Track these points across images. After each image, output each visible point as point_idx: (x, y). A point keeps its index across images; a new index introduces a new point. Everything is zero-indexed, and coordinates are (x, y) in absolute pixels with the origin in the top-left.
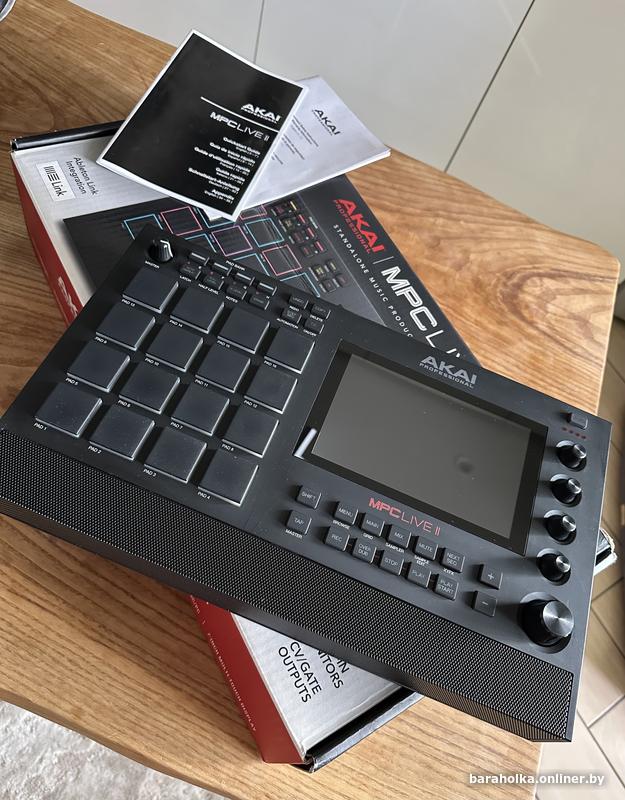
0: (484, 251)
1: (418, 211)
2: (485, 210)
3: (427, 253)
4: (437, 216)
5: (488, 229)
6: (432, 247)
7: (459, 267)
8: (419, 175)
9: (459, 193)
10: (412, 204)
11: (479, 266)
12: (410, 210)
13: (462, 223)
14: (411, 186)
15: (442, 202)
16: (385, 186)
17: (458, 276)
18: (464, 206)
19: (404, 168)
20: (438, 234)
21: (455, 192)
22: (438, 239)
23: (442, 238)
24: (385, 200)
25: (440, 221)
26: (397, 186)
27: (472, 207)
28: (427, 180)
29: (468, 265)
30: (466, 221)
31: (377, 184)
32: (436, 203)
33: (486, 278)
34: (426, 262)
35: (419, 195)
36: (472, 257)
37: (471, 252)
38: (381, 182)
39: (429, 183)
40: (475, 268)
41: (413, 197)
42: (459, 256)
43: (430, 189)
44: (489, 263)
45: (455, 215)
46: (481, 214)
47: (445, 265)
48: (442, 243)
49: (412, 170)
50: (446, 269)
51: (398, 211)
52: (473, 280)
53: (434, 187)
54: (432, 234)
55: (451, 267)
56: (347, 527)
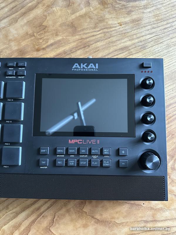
3: (69, 11)
6: (68, 6)
7: (88, 3)
17: (92, 9)
34: (73, 17)
47: (82, 9)
50: (84, 11)
55: (85, 7)
56: (63, 156)
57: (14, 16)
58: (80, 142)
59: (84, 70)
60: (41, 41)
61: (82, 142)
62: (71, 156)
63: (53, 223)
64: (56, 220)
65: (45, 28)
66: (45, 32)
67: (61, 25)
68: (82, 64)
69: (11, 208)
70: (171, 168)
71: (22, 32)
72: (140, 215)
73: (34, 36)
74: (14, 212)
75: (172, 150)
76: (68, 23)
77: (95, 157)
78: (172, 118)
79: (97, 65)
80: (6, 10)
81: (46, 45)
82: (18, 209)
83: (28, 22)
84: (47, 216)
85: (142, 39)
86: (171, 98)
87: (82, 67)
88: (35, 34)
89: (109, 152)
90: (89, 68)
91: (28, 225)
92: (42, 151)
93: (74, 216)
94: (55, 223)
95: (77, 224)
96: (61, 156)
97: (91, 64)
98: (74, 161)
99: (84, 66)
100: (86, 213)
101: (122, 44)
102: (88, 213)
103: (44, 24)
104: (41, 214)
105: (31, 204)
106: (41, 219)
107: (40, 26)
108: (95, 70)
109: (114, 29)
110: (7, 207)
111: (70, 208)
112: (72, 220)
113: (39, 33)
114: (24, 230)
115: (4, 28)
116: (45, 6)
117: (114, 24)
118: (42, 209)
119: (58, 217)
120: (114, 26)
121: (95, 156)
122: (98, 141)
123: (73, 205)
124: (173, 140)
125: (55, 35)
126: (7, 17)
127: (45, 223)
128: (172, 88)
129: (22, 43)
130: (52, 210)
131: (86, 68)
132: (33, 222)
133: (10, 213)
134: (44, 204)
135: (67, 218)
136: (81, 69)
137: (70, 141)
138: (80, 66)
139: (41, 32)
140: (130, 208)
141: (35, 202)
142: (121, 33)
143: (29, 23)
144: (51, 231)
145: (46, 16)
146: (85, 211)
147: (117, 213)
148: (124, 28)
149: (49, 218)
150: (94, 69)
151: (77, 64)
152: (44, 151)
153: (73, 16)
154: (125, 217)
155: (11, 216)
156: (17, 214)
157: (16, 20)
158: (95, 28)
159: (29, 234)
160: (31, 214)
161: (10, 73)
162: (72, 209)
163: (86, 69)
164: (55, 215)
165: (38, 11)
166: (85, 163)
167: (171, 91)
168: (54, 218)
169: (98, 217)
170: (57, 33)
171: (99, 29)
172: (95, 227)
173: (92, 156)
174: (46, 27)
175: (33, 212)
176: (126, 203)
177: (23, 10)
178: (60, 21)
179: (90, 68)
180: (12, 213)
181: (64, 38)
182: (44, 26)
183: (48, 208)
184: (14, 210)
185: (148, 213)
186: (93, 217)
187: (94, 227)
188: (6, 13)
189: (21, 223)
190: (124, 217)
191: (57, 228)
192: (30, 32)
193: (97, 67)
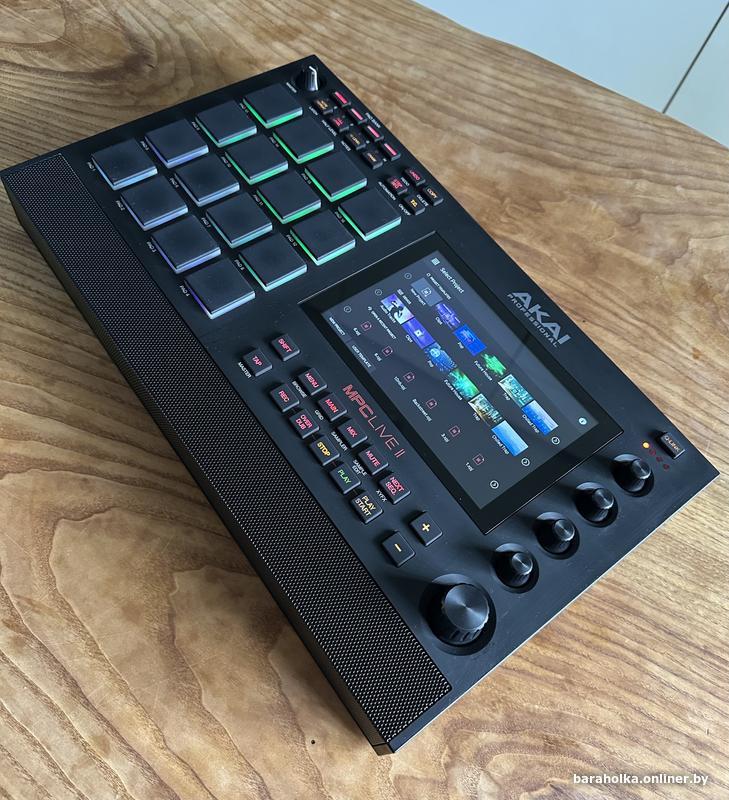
0: (714, 236)
1: (609, 169)
2: (719, 170)
3: (617, 234)
4: (639, 177)
5: (722, 201)
6: (626, 225)
7: (670, 260)
8: (613, 114)
9: (677, 143)
10: (599, 157)
11: (705, 260)
12: (594, 166)
13: (678, 188)
14: (599, 130)
15: (647, 155)
16: (555, 129)
17: (667, 275)
18: (683, 163)
19: (589, 103)
20: (638, 205)
21: (670, 140)
22: (637, 214)
23: (644, 212)
24: (555, 150)
25: (643, 185)
26: (576, 129)
27: (697, 164)
28: (627, 121)
29: (686, 256)
30: (685, 187)
31: (542, 126)
32: (637, 156)
33: (716, 280)
34: (615, 249)
35: (610, 143)
36: (693, 244)
37: (691, 236)
38: (550, 122)
39: (629, 126)
40: (696, 263)
41: (602, 146)
42: (671, 241)
43: (629, 136)
44: (721, 256)
45: (668, 177)
46: (711, 176)
47: (647, 255)
48: (644, 219)
49: (600, 106)
50: (647, 261)
51: (575, 168)
52: (692, 282)
53: (636, 133)
54: (628, 205)
55: (657, 259)
56: (304, 395)
57: (507, 140)
58: (365, 410)
59: (532, 319)
60: (504, 219)
61: (370, 416)
62: (317, 413)
63: (82, 519)
64: (98, 521)
65: (536, 210)
66: (529, 216)
67: (572, 237)
68: (538, 307)
69: (56, 389)
70: (479, 750)
71: (488, 172)
72: (272, 756)
73: (502, 199)
74: (48, 403)
75: (529, 712)
76: (591, 246)
77: (358, 468)
78: (609, 645)
79: (567, 338)
80: (505, 120)
81: (504, 234)
82: (66, 407)
83: (521, 172)
84: (91, 490)
85: (715, 425)
86: (653, 601)
87: (532, 311)
88: (507, 200)
89: (399, 494)
90: (545, 325)
91: (35, 459)
92: (281, 341)
93: (140, 561)
94: (87, 523)
95: (122, 583)
96: (300, 390)
97: (554, 325)
98: (310, 425)
99: (539, 314)
100: (172, 587)
101: (659, 388)
102: (175, 592)
103: (546, 204)
104: (91, 472)
105: (101, 432)
106: (74, 479)
107: (533, 199)
108: (551, 340)
109: (673, 347)
110: (52, 379)
111: (156, 537)
112: (124, 563)
113: (516, 206)
114: (15, 456)
115: (465, 136)
116: (581, 184)
117: (683, 341)
118: (106, 467)
119: (110, 520)
120: (679, 342)
121: (361, 468)
122: (401, 452)
123: (172, 537)
124: (557, 693)
125: (541, 237)
126: (494, 130)
127: (70, 497)
128: (679, 587)
129: (466, 188)
130: (120, 493)
131: (539, 319)
132: (52, 465)
133: (40, 394)
134: (121, 462)
135: (124, 547)
136: (527, 311)
137: (350, 387)
138: (532, 305)
139: (523, 209)
140: (271, 707)
141: (113, 436)
142: (681, 368)
143: (519, 174)
144: (54, 528)
145: (562, 197)
146: (176, 580)
147: (231, 678)
148: (696, 368)
149: (91, 500)
150: (551, 336)
151: (529, 298)
152: (285, 346)
153: (616, 247)
154: (234, 714)
155: (36, 402)
156: (49, 413)
157: (501, 149)
158: (635, 306)
159: (11, 475)
160: (72, 448)
161: (395, 184)
162: (156, 542)
163: (536, 320)
164: (109, 508)
165: (559, 178)
166: (326, 453)
167: (672, 588)
168: (97, 512)
169: (182, 629)
170: (550, 238)
171: (640, 316)
172: (146, 643)
173: (355, 462)
174: (542, 210)
175: (80, 448)
176: (279, 685)
177: (533, 149)
178: (580, 230)
179: (546, 328)
180: (43, 399)
181: (554, 259)
182: (539, 205)
183: (120, 479)
184: (55, 400)
185: (297, 778)
186: (171, 616)
187: (144, 640)
188: (498, 123)
189: (29, 439)
190: (230, 709)
191: (74, 539)
192: (503, 188)
193: (561, 341)
